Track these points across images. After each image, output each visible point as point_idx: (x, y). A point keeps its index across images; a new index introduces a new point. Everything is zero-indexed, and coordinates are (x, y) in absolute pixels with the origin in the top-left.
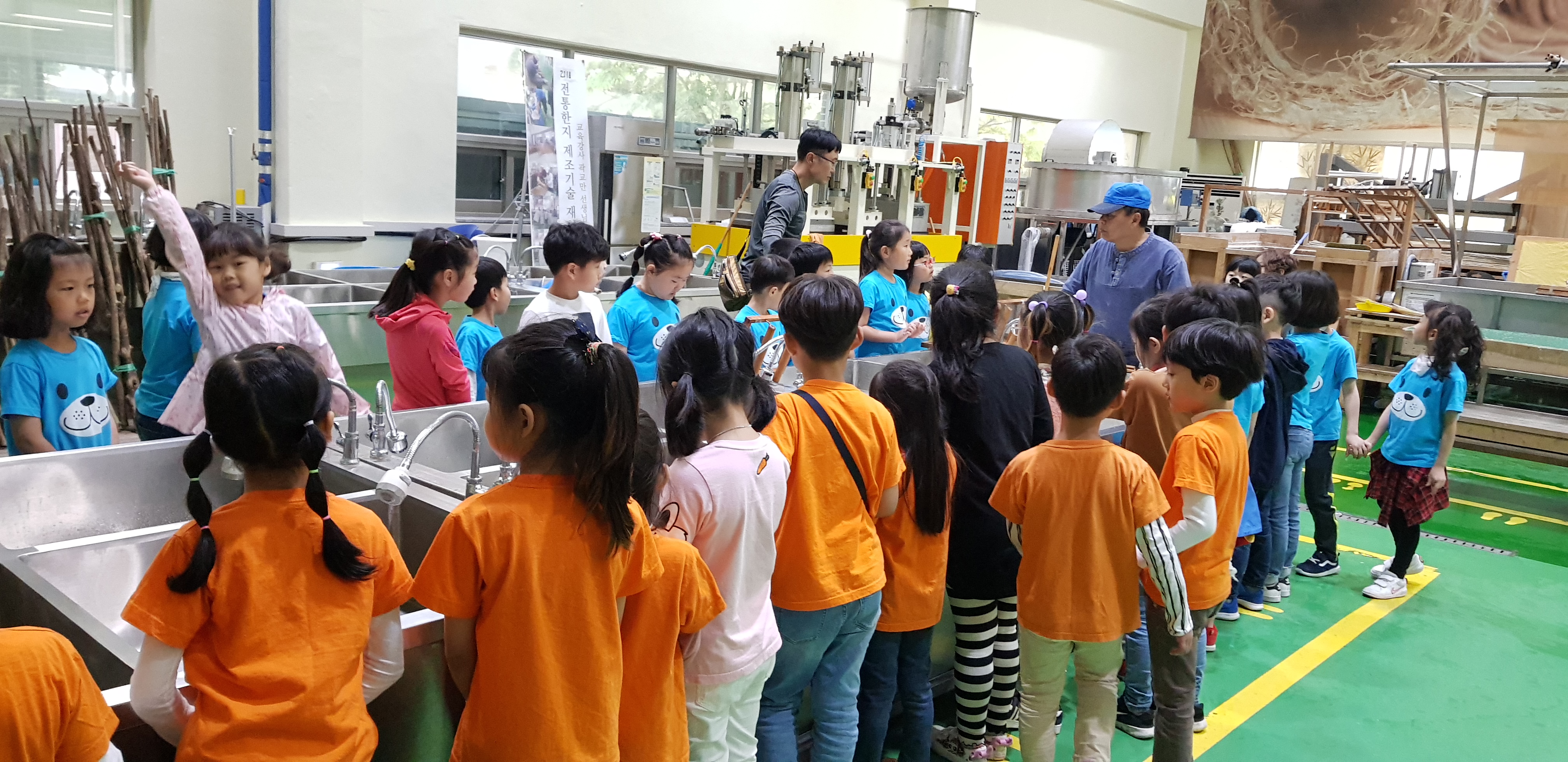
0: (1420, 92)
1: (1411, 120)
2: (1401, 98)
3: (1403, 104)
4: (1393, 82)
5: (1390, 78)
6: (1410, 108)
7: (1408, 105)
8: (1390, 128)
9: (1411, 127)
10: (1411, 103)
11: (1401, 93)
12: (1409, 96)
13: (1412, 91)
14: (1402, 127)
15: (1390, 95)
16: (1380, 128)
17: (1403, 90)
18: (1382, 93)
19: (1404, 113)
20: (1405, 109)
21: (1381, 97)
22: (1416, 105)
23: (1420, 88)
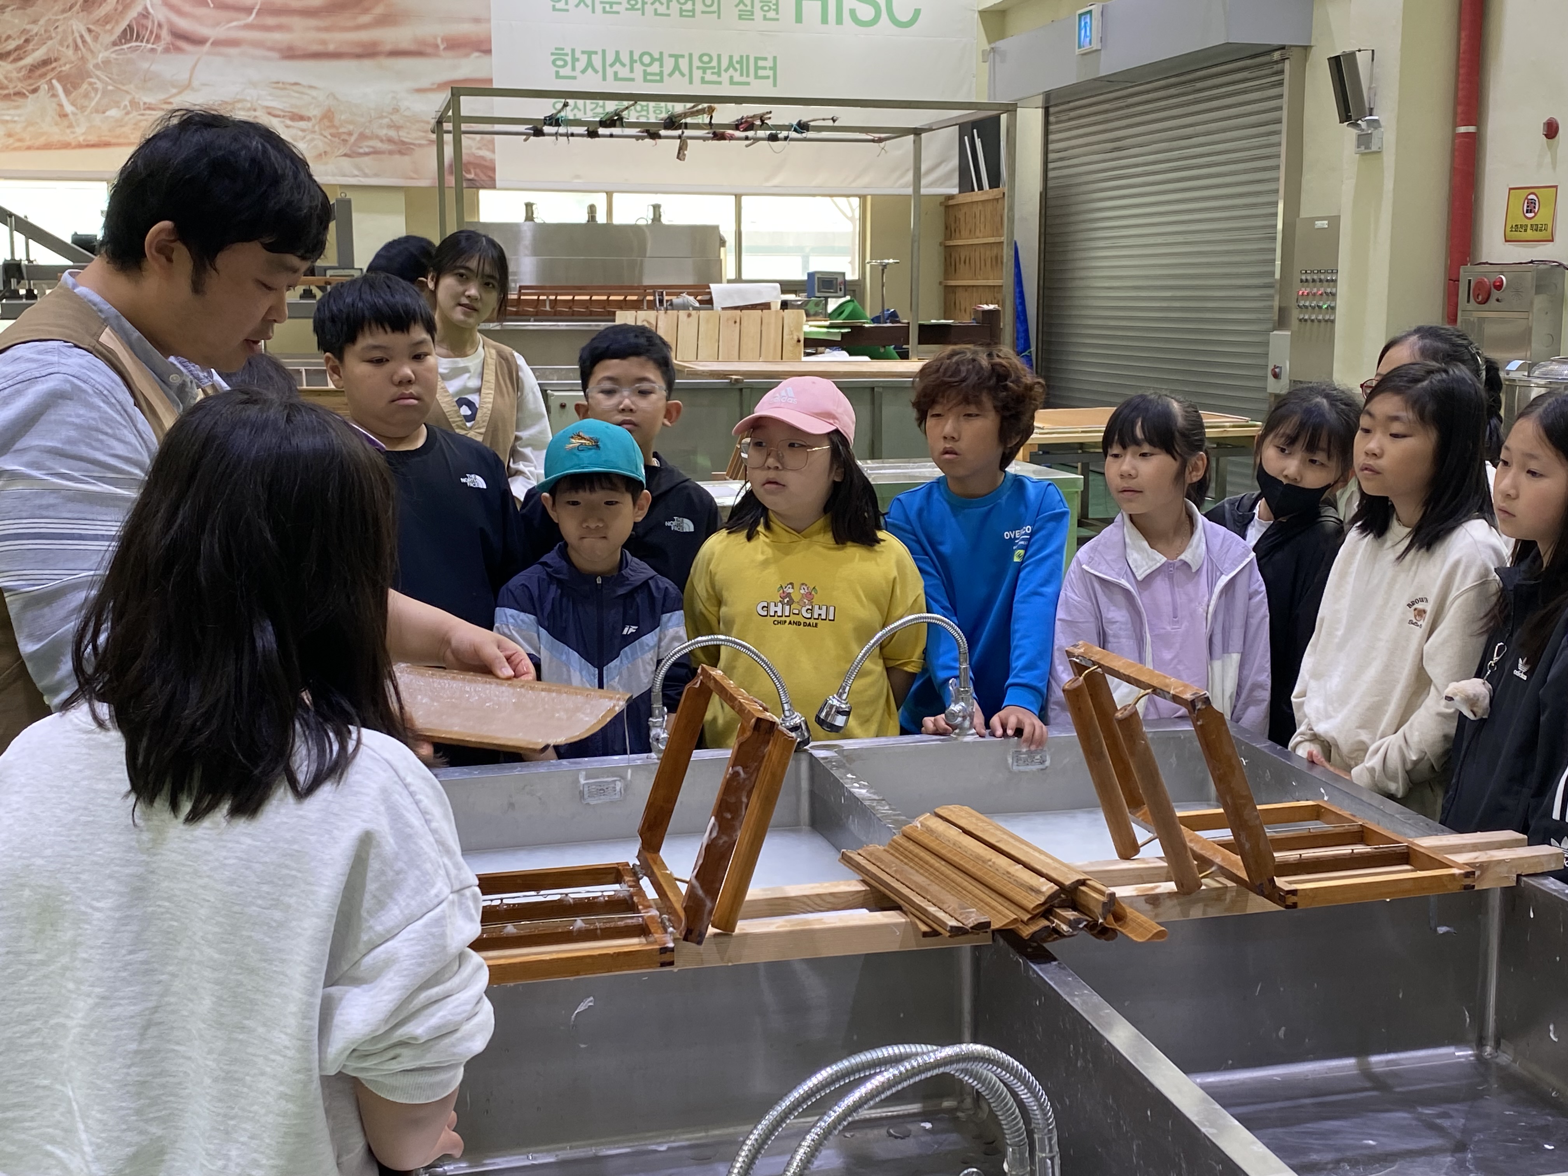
0: (85, 86)
1: (80, 133)
2: (54, 95)
3: (61, 105)
4: (33, 68)
5: (28, 61)
6: (74, 114)
7: (69, 108)
8: (47, 146)
9: (80, 146)
10: (73, 104)
11: (51, 87)
12: (67, 92)
13: (71, 83)
14: (66, 146)
15: (35, 91)
16: (29, 148)
17: (54, 82)
18: (20, 86)
19: (66, 123)
20: (65, 115)
21: (18, 94)
22: (83, 108)
23: (83, 80)
